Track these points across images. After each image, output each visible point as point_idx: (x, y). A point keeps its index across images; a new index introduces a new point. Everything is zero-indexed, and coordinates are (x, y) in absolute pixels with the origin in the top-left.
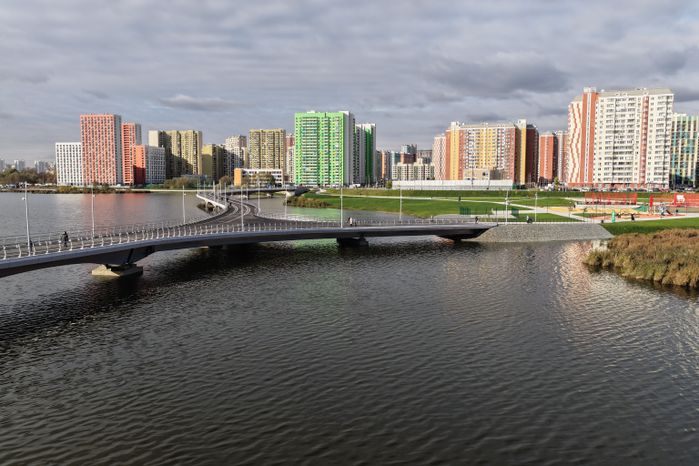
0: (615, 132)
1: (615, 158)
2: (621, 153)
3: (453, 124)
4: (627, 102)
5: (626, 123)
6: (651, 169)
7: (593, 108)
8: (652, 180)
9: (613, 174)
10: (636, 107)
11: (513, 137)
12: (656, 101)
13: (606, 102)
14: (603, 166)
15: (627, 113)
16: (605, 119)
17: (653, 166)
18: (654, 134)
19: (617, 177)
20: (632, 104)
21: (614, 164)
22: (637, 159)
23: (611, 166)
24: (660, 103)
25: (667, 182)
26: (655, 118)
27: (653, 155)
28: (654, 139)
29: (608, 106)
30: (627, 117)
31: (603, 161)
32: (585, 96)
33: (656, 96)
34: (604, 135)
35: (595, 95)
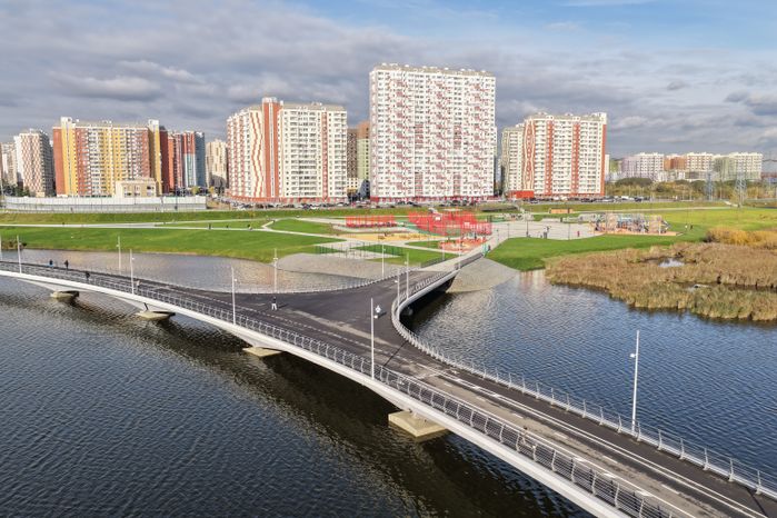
0: (300, 146)
1: (300, 172)
2: (305, 167)
3: (64, 120)
4: (309, 116)
5: (309, 137)
6: (332, 183)
7: (275, 119)
8: (334, 195)
9: (300, 188)
10: (316, 121)
11: (146, 140)
12: (333, 117)
13: (289, 115)
14: (291, 181)
15: (310, 128)
16: (289, 132)
17: (334, 180)
18: (333, 149)
19: (303, 191)
20: (313, 119)
21: (301, 178)
22: (320, 174)
23: (297, 180)
24: (336, 120)
25: (346, 196)
26: (333, 133)
27: (333, 170)
28: (333, 154)
29: (292, 118)
30: (309, 132)
31: (290, 175)
32: (267, 105)
33: (332, 113)
34: (290, 148)
35: (277, 107)
